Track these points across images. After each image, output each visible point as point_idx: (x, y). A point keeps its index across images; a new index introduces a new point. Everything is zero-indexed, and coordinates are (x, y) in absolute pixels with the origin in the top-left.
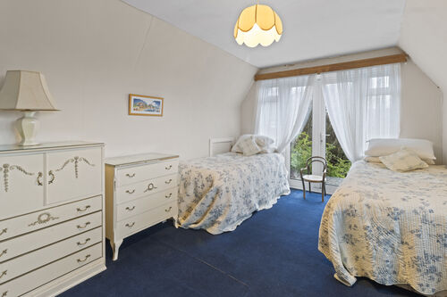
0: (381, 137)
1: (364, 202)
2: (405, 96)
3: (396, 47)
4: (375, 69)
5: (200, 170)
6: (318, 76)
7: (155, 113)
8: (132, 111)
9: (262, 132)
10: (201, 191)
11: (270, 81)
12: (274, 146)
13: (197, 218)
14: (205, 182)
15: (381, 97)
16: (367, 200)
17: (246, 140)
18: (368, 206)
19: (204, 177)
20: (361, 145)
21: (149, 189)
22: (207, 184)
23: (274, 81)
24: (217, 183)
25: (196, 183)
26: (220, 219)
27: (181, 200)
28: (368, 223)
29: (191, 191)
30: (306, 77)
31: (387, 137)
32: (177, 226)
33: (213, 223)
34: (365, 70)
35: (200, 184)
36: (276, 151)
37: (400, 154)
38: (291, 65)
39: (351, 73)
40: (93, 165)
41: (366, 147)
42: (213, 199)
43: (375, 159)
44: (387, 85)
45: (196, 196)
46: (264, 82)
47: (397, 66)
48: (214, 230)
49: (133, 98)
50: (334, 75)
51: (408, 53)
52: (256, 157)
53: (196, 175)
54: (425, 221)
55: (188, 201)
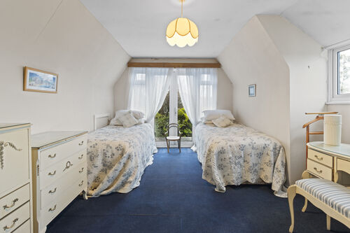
0: (208, 109)
1: (228, 145)
2: (219, 86)
3: (215, 59)
4: (206, 69)
5: (107, 142)
6: (175, 70)
7: (51, 90)
8: (28, 87)
9: (133, 108)
10: (111, 160)
11: (141, 69)
12: (145, 118)
13: (109, 184)
14: (115, 151)
15: (205, 86)
16: (229, 143)
17: (125, 115)
18: (230, 146)
19: (114, 148)
20: (199, 114)
21: (67, 167)
22: (117, 154)
23: (144, 69)
24: (128, 150)
25: (105, 154)
26: (131, 179)
27: (89, 172)
28: (231, 156)
29: (99, 162)
30: (167, 69)
31: (211, 109)
32: (86, 198)
33: (123, 184)
34: (201, 70)
35: (109, 154)
36: (146, 122)
37: (222, 118)
38: (156, 59)
39: (194, 70)
40: (19, 150)
41: (202, 115)
42: (125, 165)
43: (209, 122)
44: (205, 79)
45: (104, 165)
46: (135, 69)
47: (216, 69)
48: (126, 190)
49: (29, 71)
50: (184, 70)
51: (221, 63)
52: (135, 127)
53: (105, 147)
54: (253, 148)
55: (96, 172)
